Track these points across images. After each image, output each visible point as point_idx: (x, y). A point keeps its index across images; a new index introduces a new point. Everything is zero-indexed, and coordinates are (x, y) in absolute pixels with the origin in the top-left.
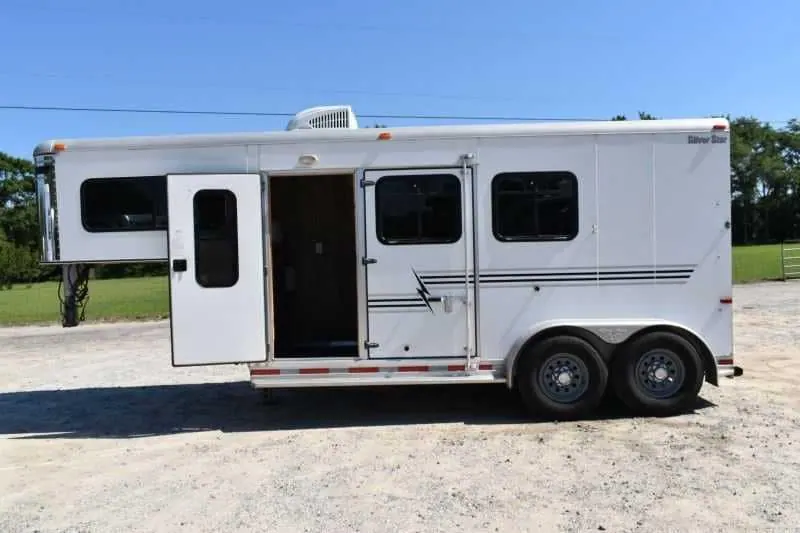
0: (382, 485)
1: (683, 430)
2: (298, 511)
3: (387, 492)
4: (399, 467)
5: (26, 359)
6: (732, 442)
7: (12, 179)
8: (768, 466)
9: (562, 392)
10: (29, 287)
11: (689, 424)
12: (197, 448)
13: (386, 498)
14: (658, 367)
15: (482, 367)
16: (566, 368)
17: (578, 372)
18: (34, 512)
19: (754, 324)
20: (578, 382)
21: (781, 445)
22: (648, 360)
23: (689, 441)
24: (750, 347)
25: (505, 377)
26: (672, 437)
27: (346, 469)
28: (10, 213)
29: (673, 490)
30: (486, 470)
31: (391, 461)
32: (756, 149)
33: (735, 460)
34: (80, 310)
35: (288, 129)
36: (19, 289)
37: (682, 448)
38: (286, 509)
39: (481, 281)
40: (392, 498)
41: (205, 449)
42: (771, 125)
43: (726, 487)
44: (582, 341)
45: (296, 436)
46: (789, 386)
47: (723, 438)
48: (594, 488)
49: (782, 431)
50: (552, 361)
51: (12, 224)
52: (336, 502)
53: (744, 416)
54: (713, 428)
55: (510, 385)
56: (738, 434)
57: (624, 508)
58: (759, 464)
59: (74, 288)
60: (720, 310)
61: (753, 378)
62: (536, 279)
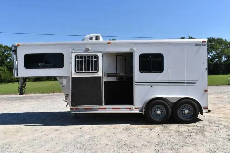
0: (105, 141)
1: (193, 127)
2: (80, 148)
3: (106, 143)
4: (110, 136)
5: (10, 104)
6: (206, 131)
7: (9, 53)
8: (214, 138)
9: (158, 116)
10: (13, 84)
11: (194, 126)
12: (54, 130)
13: (105, 145)
14: (186, 109)
15: (136, 109)
16: (159, 109)
17: (163, 110)
18: (7, 146)
19: (217, 98)
20: (163, 113)
21: (219, 132)
22: (183, 107)
23: (193, 131)
24: (215, 104)
25: (142, 111)
26: (189, 129)
27: (95, 137)
28: (9, 63)
29: (187, 144)
30: (134, 138)
31: (108, 135)
32: (223, 47)
33: (205, 136)
34: (24, 91)
35: (83, 40)
36: (10, 84)
37: (191, 132)
38: (77, 147)
39: (136, 84)
40: (107, 145)
41: (57, 130)
42: (227, 40)
43: (202, 144)
44: (164, 102)
45: (83, 127)
46: (224, 116)
47: (203, 130)
48: (164, 143)
49: (220, 128)
50: (155, 107)
51: (9, 66)
52: (91, 145)
53: (210, 124)
54: (201, 127)
55: (143, 114)
56: (208, 129)
57: (172, 149)
58: (212, 138)
59: (22, 84)
60: (204, 93)
61: (215, 113)
62: (152, 84)
